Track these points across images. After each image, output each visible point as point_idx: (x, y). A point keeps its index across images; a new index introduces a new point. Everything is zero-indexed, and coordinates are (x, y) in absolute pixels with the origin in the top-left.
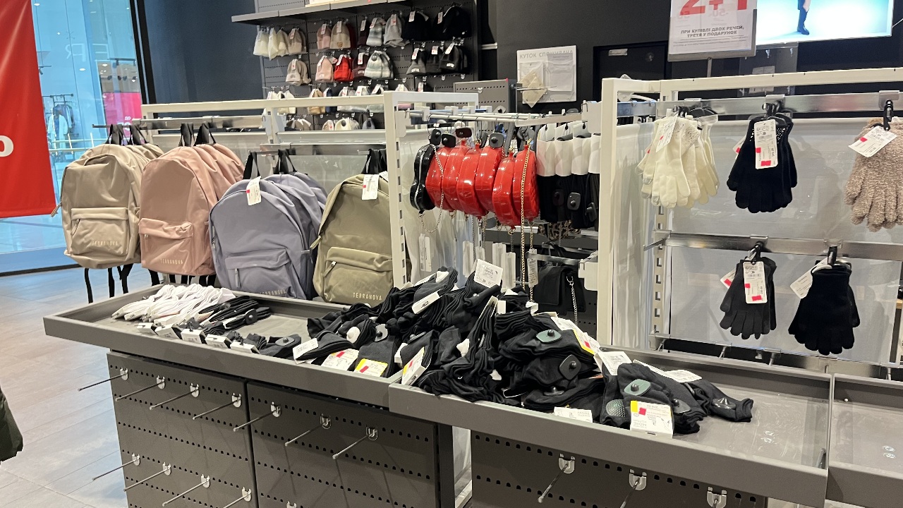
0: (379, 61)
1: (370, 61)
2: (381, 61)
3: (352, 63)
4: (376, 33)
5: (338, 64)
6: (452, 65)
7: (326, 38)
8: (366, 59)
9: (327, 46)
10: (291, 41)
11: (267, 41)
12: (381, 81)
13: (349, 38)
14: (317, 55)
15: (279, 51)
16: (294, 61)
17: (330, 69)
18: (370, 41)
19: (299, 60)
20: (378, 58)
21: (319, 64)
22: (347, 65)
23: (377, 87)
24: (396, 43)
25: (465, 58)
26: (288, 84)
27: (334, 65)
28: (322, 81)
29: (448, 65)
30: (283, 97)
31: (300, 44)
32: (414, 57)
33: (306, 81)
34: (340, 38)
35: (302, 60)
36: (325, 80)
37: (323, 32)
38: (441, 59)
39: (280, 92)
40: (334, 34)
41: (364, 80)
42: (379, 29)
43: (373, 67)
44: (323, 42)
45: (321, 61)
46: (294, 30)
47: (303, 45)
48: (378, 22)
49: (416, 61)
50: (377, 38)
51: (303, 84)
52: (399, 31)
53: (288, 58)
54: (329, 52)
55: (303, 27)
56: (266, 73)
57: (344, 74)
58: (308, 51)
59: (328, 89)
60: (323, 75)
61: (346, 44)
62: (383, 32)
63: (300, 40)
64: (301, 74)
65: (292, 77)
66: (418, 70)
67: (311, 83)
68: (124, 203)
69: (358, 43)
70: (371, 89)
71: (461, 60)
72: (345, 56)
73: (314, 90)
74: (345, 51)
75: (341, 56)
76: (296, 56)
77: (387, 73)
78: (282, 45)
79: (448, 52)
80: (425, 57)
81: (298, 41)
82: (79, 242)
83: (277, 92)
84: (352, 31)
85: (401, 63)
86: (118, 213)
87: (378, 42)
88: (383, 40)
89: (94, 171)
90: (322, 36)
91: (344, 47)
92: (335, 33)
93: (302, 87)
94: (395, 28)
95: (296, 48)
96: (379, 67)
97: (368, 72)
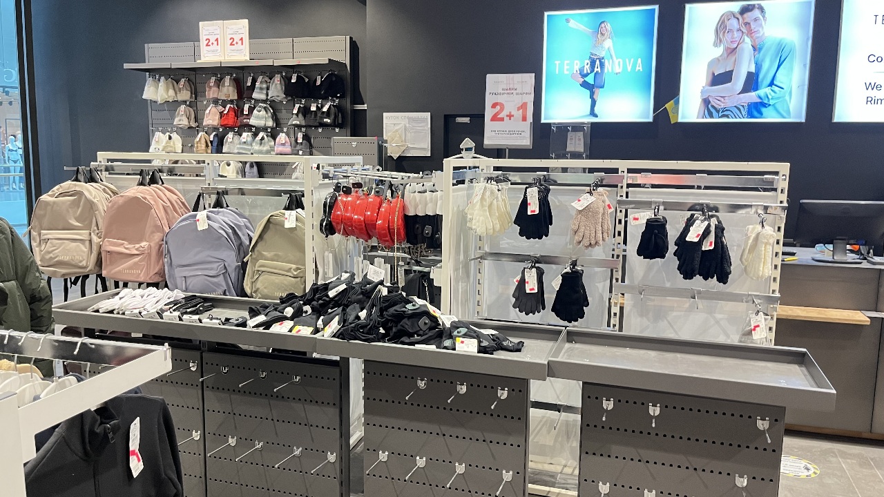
0: (263, 113)
1: (255, 112)
2: (265, 112)
3: (238, 112)
4: (261, 89)
5: (225, 112)
6: (329, 121)
7: (215, 89)
8: (251, 110)
9: (215, 96)
10: (180, 90)
11: (157, 88)
12: (265, 129)
13: (236, 91)
14: (205, 103)
15: (169, 97)
16: (183, 107)
17: (218, 116)
18: (255, 95)
19: (187, 106)
20: (263, 110)
21: (207, 111)
22: (234, 114)
23: (261, 134)
24: (279, 99)
25: (340, 114)
26: (175, 126)
27: (221, 113)
28: (210, 126)
29: (325, 120)
30: (170, 138)
31: (189, 93)
32: (295, 111)
33: (193, 125)
34: (228, 90)
35: (190, 106)
36: (213, 125)
37: (212, 84)
38: (319, 115)
39: (168, 134)
40: (222, 86)
41: (249, 127)
42: (265, 86)
43: (258, 118)
44: (211, 92)
45: (209, 108)
46: (183, 80)
47: (191, 93)
48: (263, 80)
49: (297, 115)
50: (262, 93)
51: (190, 128)
52: (282, 89)
53: (176, 103)
54: (216, 101)
55: (192, 78)
56: (153, 115)
57: (230, 122)
58: (196, 99)
59: (214, 133)
60: (211, 121)
61: (233, 96)
62: (268, 89)
63: (189, 89)
64: (188, 119)
65: (180, 120)
66: (298, 123)
67: (197, 127)
68: (88, 227)
69: (244, 96)
70: (255, 135)
71: (336, 117)
72: (232, 106)
73: (200, 134)
74: (232, 102)
75: (228, 106)
76: (184, 102)
77: (270, 123)
78: (171, 92)
79: (325, 109)
80: (305, 111)
81: (187, 90)
82: (48, 257)
83: (164, 133)
84: (239, 84)
85: (283, 115)
86: (83, 235)
87: (263, 97)
88: (267, 95)
89: (63, 203)
90: (210, 87)
91: (231, 98)
92: (224, 86)
93: (189, 130)
94: (279, 86)
95: (185, 95)
96: (263, 118)
97: (253, 121)
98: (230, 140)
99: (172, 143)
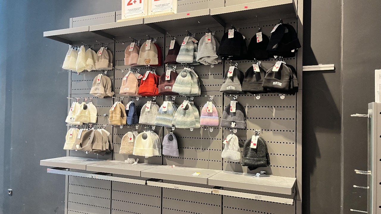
0: (189, 77)
1: (179, 77)
3: (159, 79)
4: (187, 50)
5: (144, 79)
7: (135, 54)
8: (174, 76)
9: (134, 62)
10: (98, 58)
11: (76, 58)
12: (188, 97)
13: (157, 56)
14: (123, 71)
15: (87, 65)
16: (100, 76)
17: (136, 83)
18: (180, 58)
19: (105, 75)
20: (188, 74)
21: (125, 79)
22: (153, 80)
23: (185, 103)
24: (209, 60)
26: (91, 95)
27: (139, 80)
28: (126, 95)
30: (85, 108)
32: (230, 75)
33: (110, 93)
34: (148, 54)
35: (108, 75)
36: (130, 93)
37: (131, 50)
39: (83, 103)
40: (142, 51)
41: (171, 94)
42: (191, 47)
43: (182, 83)
44: (130, 58)
45: (127, 75)
46: (102, 48)
47: (109, 61)
48: (190, 40)
49: (232, 78)
50: (189, 55)
51: (106, 97)
52: (213, 49)
53: (95, 72)
54: (135, 68)
55: (112, 46)
56: (74, 86)
57: (150, 88)
58: (114, 66)
59: (131, 102)
60: (128, 89)
61: (155, 61)
62: (195, 50)
63: (108, 57)
64: (105, 88)
65: (96, 89)
67: (114, 96)
69: (166, 61)
70: (177, 104)
72: (152, 72)
73: (116, 103)
74: (152, 67)
75: (148, 72)
76: (102, 71)
77: (196, 90)
78: (90, 61)
79: (274, 70)
80: (241, 76)
81: (105, 58)
83: (80, 103)
84: (160, 50)
85: (210, 81)
87: (190, 59)
88: (195, 58)
90: (129, 53)
91: (152, 63)
92: (144, 50)
93: (105, 100)
94: (210, 46)
95: (103, 63)
96: (187, 84)
97: (176, 88)
98: (147, 110)
99: (87, 113)
